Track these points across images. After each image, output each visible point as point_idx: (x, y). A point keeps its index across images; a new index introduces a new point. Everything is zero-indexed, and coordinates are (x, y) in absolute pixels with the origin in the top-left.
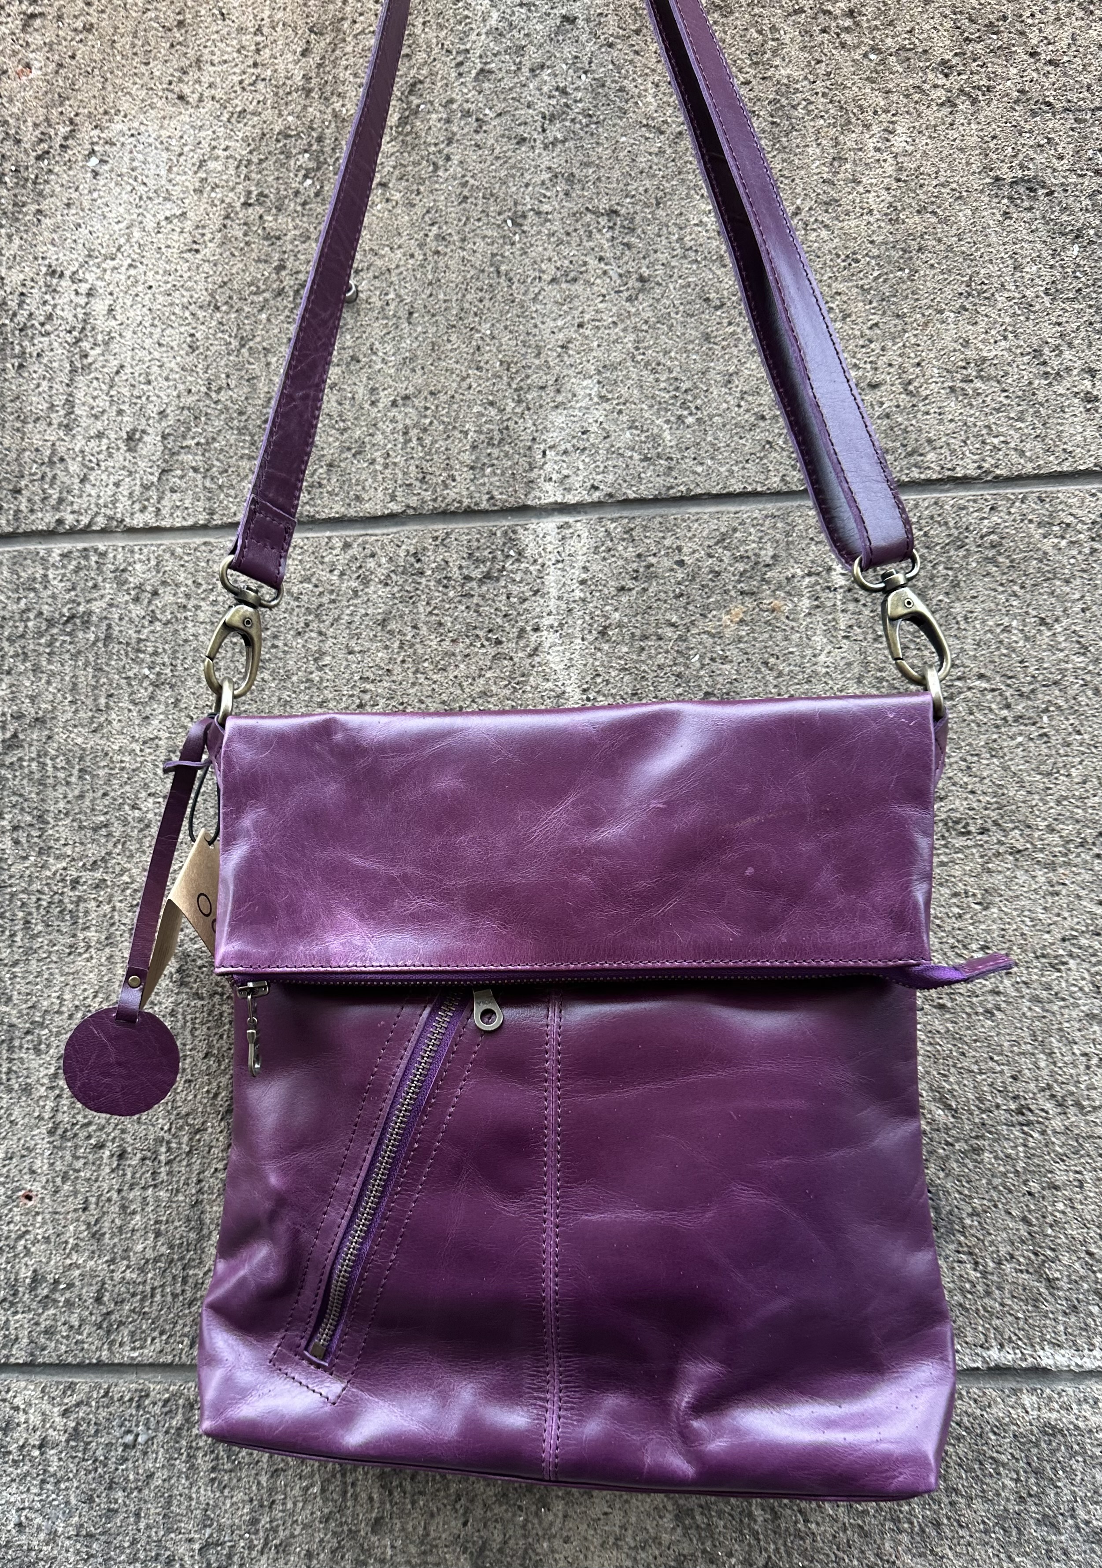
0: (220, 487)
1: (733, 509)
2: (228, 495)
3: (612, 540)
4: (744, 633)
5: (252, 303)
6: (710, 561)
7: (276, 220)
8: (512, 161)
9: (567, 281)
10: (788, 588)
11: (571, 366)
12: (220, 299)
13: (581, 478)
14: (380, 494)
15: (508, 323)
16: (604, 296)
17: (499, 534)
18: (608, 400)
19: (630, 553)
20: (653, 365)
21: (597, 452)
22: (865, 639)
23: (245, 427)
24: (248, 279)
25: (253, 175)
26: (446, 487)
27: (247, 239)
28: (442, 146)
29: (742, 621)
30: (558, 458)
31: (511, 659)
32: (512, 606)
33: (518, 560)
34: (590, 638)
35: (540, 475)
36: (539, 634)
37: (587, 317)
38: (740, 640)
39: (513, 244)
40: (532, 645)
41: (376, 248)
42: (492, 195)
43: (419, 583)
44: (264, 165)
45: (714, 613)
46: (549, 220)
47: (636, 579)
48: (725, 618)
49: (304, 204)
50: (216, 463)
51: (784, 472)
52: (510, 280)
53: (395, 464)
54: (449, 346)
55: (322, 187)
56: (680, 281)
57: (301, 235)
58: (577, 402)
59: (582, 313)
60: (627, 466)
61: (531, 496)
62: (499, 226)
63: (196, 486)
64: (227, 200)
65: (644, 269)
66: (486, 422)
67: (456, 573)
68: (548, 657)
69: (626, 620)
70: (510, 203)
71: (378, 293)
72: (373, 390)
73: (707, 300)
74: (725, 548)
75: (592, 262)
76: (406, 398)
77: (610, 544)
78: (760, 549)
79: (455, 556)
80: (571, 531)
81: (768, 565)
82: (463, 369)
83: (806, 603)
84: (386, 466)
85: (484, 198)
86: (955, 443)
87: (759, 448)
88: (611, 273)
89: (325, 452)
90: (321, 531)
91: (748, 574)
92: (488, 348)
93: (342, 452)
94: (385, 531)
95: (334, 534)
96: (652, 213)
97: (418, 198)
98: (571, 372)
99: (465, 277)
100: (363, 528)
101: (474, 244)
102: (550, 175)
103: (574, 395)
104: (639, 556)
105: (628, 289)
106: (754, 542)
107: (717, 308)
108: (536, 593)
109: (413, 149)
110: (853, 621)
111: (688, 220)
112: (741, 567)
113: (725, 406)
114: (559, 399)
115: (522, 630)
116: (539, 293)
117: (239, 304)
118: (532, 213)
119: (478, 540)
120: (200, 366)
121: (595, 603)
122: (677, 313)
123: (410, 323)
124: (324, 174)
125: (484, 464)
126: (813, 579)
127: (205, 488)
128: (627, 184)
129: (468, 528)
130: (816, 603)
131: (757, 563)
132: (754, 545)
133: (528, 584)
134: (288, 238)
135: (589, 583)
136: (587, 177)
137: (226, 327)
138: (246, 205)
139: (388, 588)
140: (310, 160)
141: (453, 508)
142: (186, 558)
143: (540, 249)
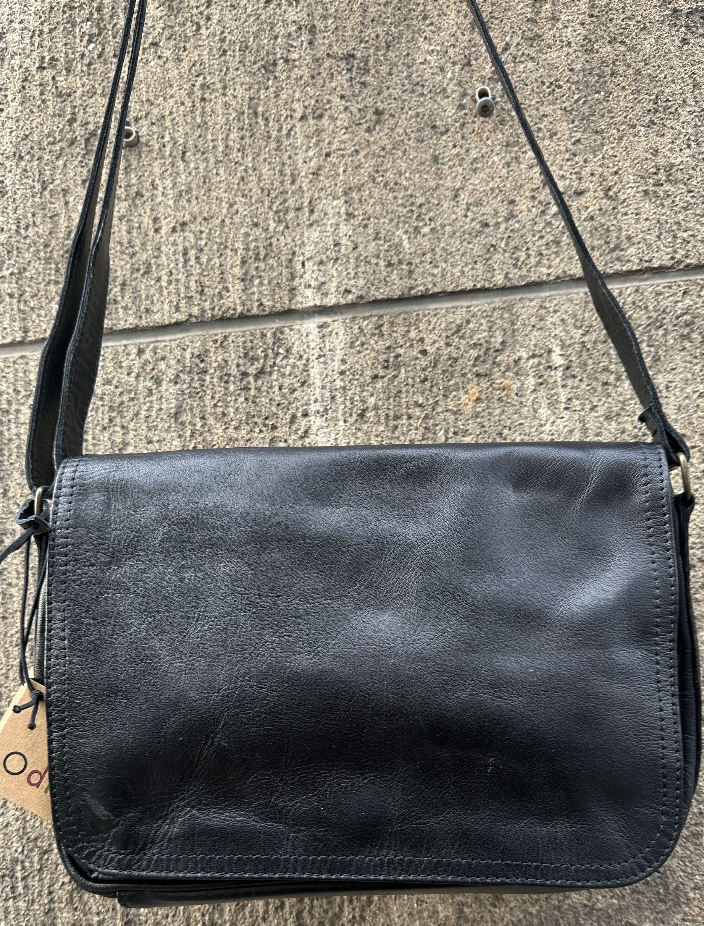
0: (32, 309)
1: (465, 303)
2: (39, 316)
3: (365, 336)
4: (480, 409)
5: (50, 152)
6: (449, 349)
7: (66, 80)
8: (263, 17)
9: (314, 118)
10: (516, 369)
11: (322, 189)
12: (24, 150)
13: (334, 284)
14: (166, 307)
15: (267, 156)
16: (347, 128)
17: (269, 335)
18: (354, 216)
19: (381, 345)
20: (392, 184)
21: (348, 261)
22: (583, 409)
23: (50, 258)
24: (46, 132)
25: (46, 43)
26: (221, 297)
27: (43, 97)
28: (202, 9)
29: (478, 400)
30: (316, 267)
32: (283, 396)
33: (286, 357)
34: (351, 420)
35: (300, 284)
36: (307, 419)
37: (334, 147)
38: (477, 415)
39: (267, 88)
40: (302, 430)
41: (152, 98)
42: (247, 47)
43: (204, 381)
44: (54, 34)
45: (454, 393)
46: (296, 67)
47: (386, 368)
48: (464, 398)
49: (90, 64)
50: (27, 289)
51: (507, 270)
52: (267, 119)
53: (177, 280)
54: (218, 179)
55: (103, 49)
56: (410, 112)
57: (88, 92)
58: (328, 219)
59: (329, 144)
60: (374, 272)
61: (294, 302)
62: (254, 74)
63: (12, 309)
64: (25, 65)
65: (379, 104)
66: (252, 241)
67: (234, 370)
69: (380, 403)
70: (263, 53)
71: (155, 137)
72: (156, 220)
73: (434, 127)
74: (460, 337)
75: (336, 100)
76: (184, 224)
77: (364, 339)
78: (491, 337)
79: (233, 356)
80: (330, 329)
81: (497, 351)
82: (230, 197)
83: (531, 382)
84: (170, 282)
85: (240, 50)
86: (651, 238)
87: (485, 251)
88: (352, 108)
89: (118, 274)
90: (119, 340)
91: (482, 359)
92: (251, 178)
93: (132, 273)
94: (173, 337)
95: (130, 342)
96: (384, 55)
97: (185, 54)
98: (322, 194)
99: (227, 119)
100: (155, 336)
101: (235, 90)
102: (295, 28)
103: (326, 214)
104: (389, 348)
105: (366, 122)
106: (485, 331)
107: (442, 134)
108: (303, 384)
109: (178, 12)
110: (572, 395)
111: (413, 59)
112: (474, 353)
113: (454, 216)
114: (314, 217)
115: (294, 417)
116: (291, 129)
117: (40, 153)
118: (282, 61)
119: (251, 341)
120: (10, 208)
121: (353, 391)
122: (409, 140)
123: (184, 161)
124: (105, 38)
125: (253, 276)
126: (536, 360)
127: (19, 310)
128: (361, 32)
129: (243, 332)
130: (540, 380)
131: (488, 349)
132: (485, 334)
133: (296, 377)
134: (78, 94)
135: (348, 373)
136: (326, 27)
137: (30, 174)
138: (41, 68)
139: (178, 386)
140: (92, 27)
141: (229, 315)
142: (7, 370)
143: (291, 91)
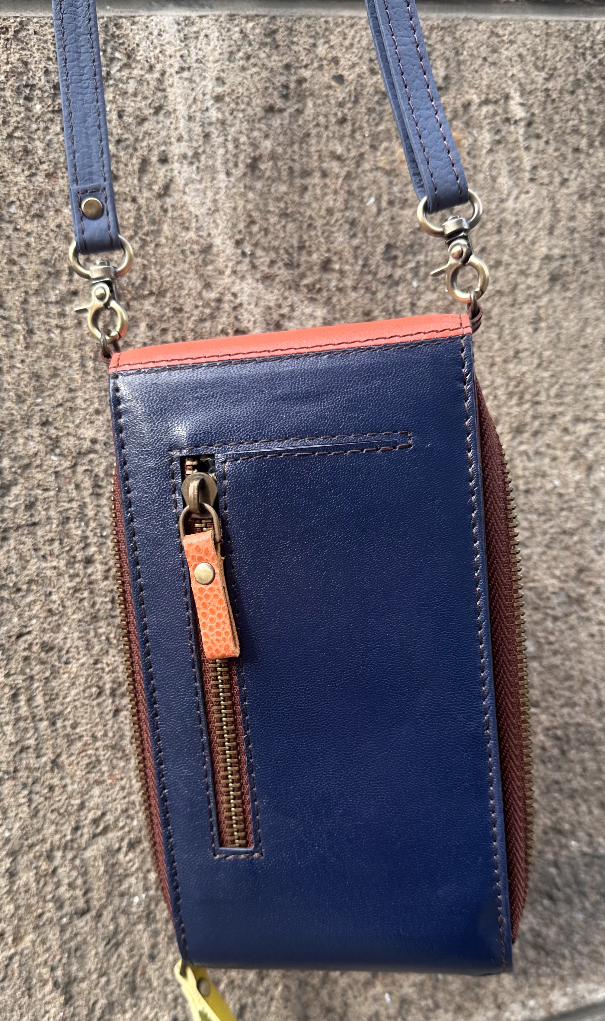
31: (134, 200)
68: (186, 198)
